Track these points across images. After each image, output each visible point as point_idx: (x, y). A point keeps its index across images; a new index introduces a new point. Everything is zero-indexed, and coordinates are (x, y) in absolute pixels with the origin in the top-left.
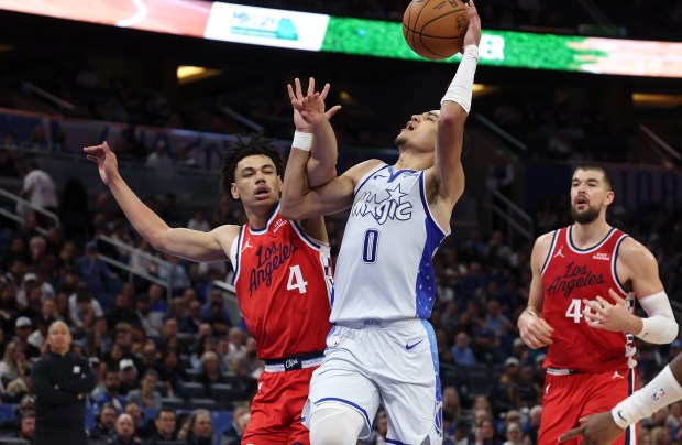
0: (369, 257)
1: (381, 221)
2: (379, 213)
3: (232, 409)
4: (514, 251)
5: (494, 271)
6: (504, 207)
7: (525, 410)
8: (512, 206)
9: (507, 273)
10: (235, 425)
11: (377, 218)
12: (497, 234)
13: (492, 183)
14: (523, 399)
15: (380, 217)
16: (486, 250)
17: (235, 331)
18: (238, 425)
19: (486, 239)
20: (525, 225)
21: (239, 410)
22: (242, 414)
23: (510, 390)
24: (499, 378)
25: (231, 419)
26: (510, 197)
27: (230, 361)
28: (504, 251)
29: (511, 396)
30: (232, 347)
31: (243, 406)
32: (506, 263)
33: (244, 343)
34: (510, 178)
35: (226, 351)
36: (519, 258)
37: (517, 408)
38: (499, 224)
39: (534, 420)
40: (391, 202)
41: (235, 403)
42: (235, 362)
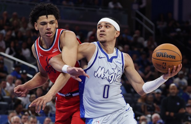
0: (106, 96)
1: (111, 82)
2: (110, 79)
3: (7, 114)
4: (145, 40)
5: (136, 49)
6: (141, 18)
7: (149, 116)
8: (145, 18)
9: (142, 50)
10: (9, 122)
11: (109, 81)
12: (137, 31)
13: (135, 7)
14: (148, 110)
15: (110, 81)
16: (132, 39)
17: (9, 76)
18: (11, 122)
19: (132, 34)
20: (151, 27)
21: (11, 114)
22: (12, 116)
23: (142, 106)
24: (137, 100)
25: (7, 118)
26: (144, 14)
27: (7, 91)
28: (141, 40)
29: (143, 109)
30: (8, 84)
31: (13, 112)
32: (141, 45)
33: (14, 82)
34: (144, 5)
35: (5, 86)
36: (148, 43)
37: (145, 115)
38: (139, 27)
39: (154, 121)
40: (115, 74)
41: (9, 111)
42: (9, 91)
